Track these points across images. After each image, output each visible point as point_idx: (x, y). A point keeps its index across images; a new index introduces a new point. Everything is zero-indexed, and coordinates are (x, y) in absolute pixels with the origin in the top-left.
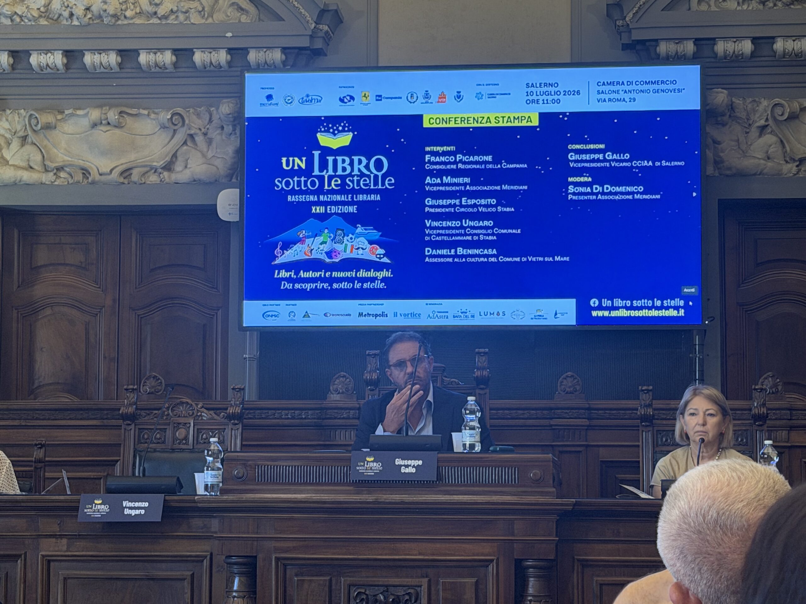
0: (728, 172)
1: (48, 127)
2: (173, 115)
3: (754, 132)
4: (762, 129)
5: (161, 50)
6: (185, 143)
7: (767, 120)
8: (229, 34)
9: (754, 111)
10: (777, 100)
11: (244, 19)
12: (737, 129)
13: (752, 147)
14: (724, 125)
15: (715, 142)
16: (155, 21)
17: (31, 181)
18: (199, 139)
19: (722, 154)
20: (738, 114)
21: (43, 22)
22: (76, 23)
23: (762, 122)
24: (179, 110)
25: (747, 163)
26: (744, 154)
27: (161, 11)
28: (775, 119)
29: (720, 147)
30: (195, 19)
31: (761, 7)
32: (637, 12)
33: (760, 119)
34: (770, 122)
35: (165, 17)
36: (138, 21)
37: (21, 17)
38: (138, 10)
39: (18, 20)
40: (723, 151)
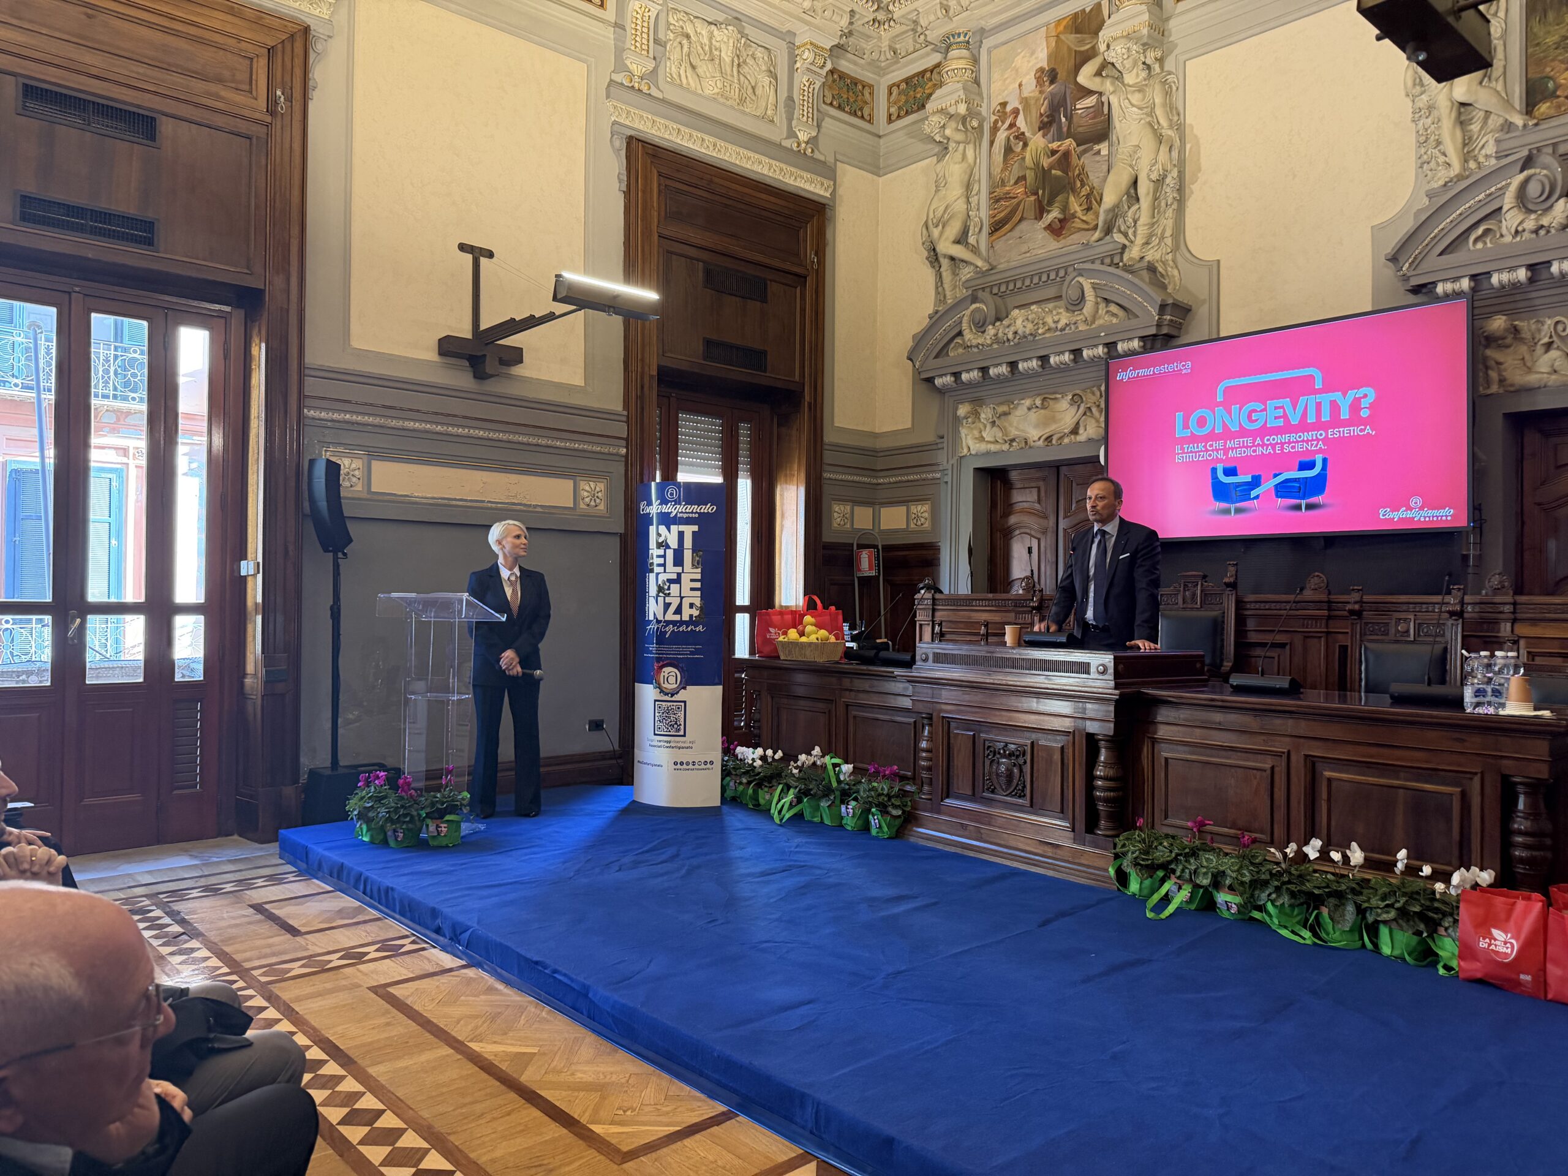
0: (1512, 389)
1: (1005, 414)
2: (1074, 396)
3: (1539, 349)
4: (1549, 346)
5: (1063, 353)
6: (1085, 414)
7: (1551, 337)
8: (1103, 334)
9: (1539, 331)
10: (1558, 318)
11: (1115, 321)
12: (1523, 349)
13: (1537, 364)
14: (1508, 347)
15: (1499, 363)
16: (1058, 333)
17: (995, 450)
18: (1094, 410)
19: (1504, 374)
20: (1523, 336)
21: (995, 346)
22: (1012, 343)
23: (1546, 340)
24: (1078, 392)
25: (1532, 379)
26: (1530, 370)
27: (1059, 326)
28: (1559, 336)
29: (1502, 367)
30: (1082, 327)
31: (1534, 236)
32: (1413, 262)
33: (1545, 336)
34: (1555, 338)
35: (1062, 330)
36: (1047, 335)
37: (983, 345)
38: (1047, 328)
39: (981, 347)
40: (1505, 370)
